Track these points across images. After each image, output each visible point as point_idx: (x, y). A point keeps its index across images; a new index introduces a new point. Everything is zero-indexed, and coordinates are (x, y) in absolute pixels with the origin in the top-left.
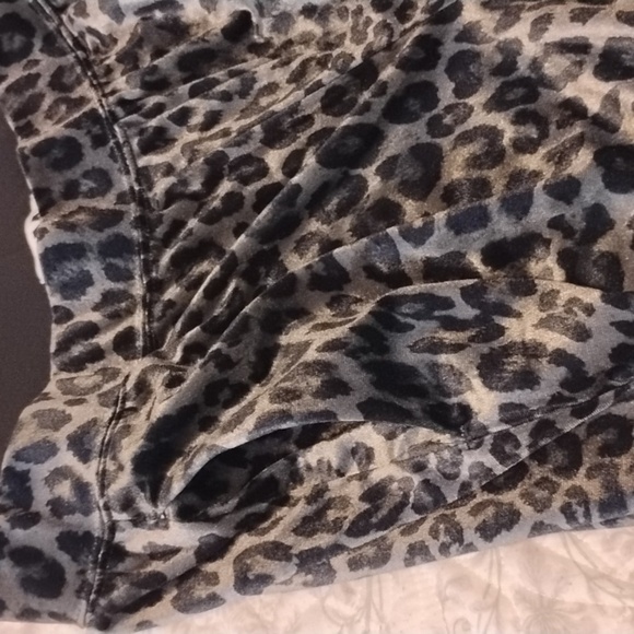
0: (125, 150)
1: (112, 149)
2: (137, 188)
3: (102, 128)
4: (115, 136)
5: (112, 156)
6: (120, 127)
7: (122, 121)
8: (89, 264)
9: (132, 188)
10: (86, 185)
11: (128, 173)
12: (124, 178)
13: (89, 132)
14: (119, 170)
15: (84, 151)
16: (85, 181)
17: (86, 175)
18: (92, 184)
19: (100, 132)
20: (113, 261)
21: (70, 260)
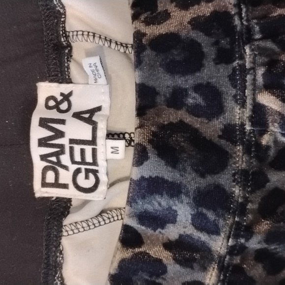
0: (249, 78)
1: (234, 69)
2: (248, 128)
3: (232, 43)
4: (242, 57)
5: (232, 78)
6: (252, 50)
7: (256, 43)
8: (180, 205)
9: (243, 125)
10: (193, 99)
11: (243, 105)
12: (237, 110)
13: (216, 43)
14: (235, 96)
15: (205, 62)
16: (194, 95)
17: (198, 88)
18: (200, 100)
19: (228, 47)
20: (205, 211)
21: (162, 195)
